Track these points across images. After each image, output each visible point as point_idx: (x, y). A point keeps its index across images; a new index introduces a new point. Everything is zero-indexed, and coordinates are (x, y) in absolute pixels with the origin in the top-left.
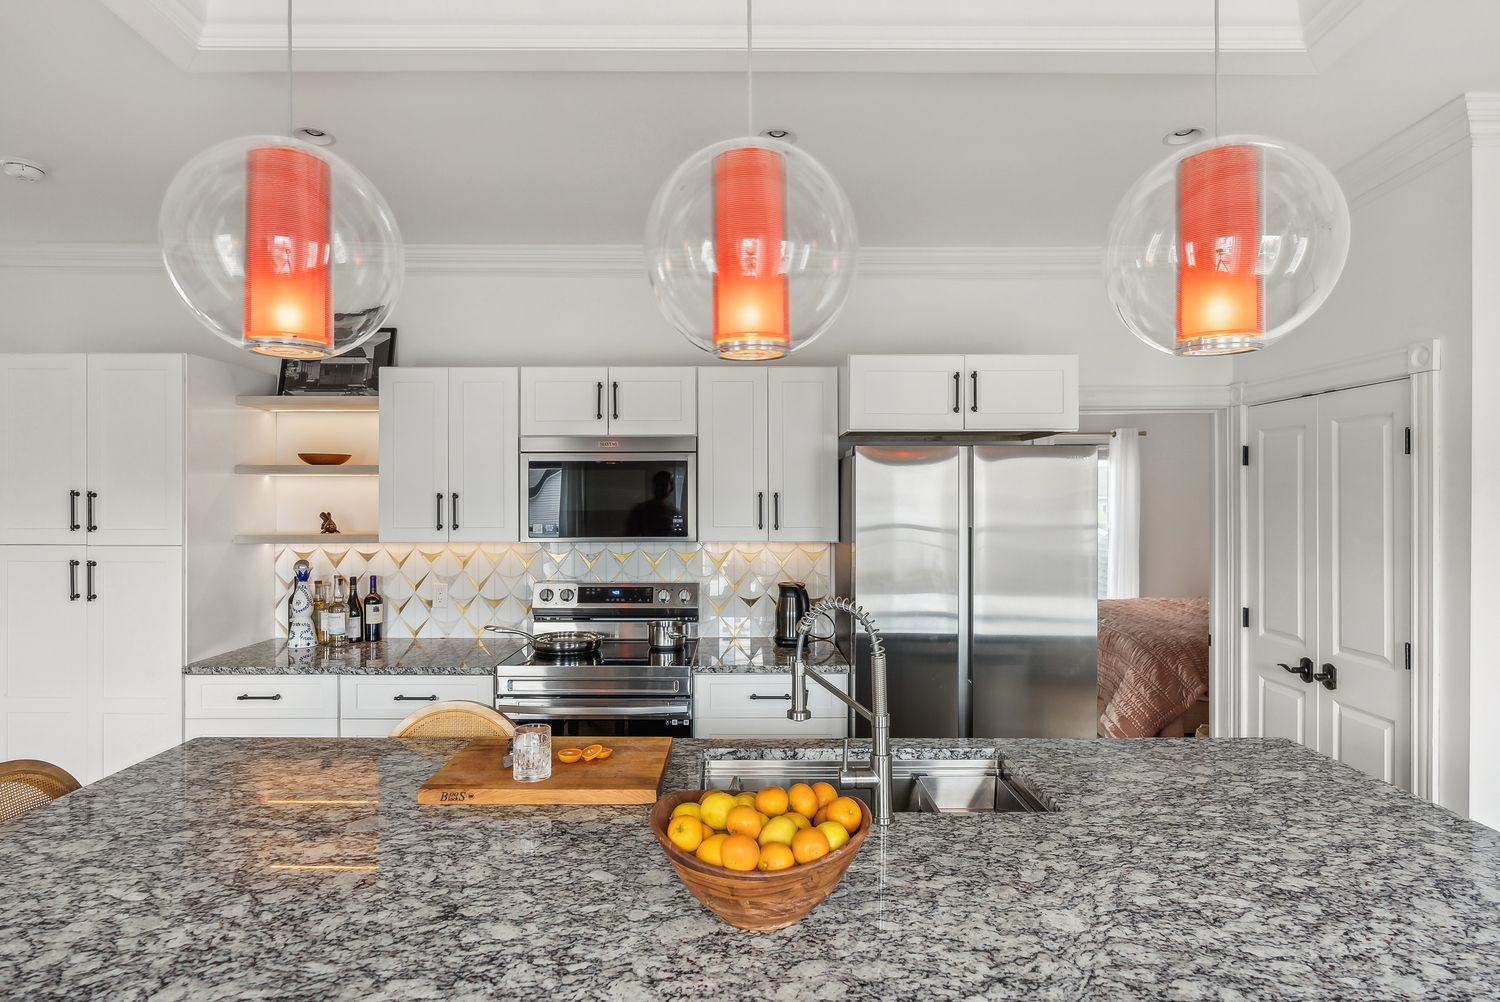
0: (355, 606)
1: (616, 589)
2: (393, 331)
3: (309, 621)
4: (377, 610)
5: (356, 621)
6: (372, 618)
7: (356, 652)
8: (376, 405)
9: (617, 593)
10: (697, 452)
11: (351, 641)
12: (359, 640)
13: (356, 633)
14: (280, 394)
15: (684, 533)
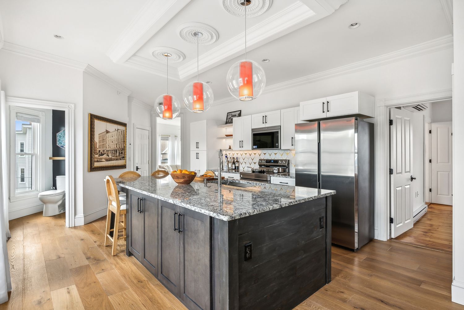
0: (234, 163)
1: (272, 160)
2: (241, 111)
3: (227, 165)
4: (237, 163)
5: (234, 165)
6: (237, 165)
7: (234, 171)
8: (232, 126)
9: (272, 161)
10: (280, 129)
11: (233, 169)
12: (234, 169)
13: (234, 168)
14: (226, 124)
15: (278, 147)
